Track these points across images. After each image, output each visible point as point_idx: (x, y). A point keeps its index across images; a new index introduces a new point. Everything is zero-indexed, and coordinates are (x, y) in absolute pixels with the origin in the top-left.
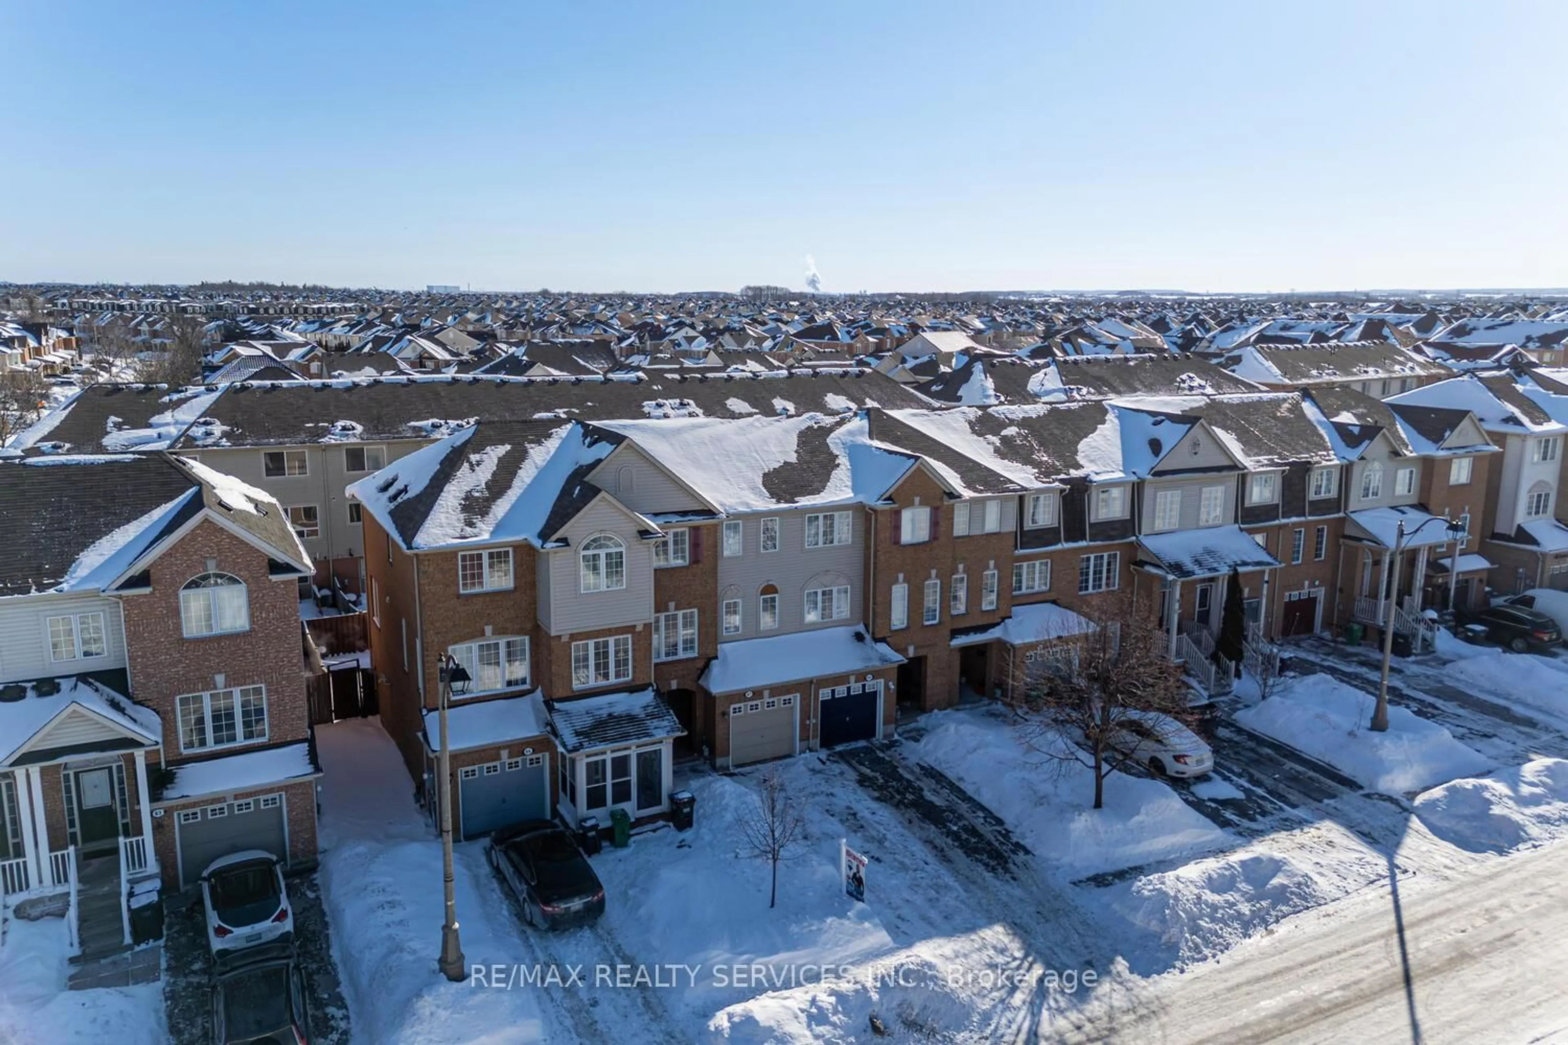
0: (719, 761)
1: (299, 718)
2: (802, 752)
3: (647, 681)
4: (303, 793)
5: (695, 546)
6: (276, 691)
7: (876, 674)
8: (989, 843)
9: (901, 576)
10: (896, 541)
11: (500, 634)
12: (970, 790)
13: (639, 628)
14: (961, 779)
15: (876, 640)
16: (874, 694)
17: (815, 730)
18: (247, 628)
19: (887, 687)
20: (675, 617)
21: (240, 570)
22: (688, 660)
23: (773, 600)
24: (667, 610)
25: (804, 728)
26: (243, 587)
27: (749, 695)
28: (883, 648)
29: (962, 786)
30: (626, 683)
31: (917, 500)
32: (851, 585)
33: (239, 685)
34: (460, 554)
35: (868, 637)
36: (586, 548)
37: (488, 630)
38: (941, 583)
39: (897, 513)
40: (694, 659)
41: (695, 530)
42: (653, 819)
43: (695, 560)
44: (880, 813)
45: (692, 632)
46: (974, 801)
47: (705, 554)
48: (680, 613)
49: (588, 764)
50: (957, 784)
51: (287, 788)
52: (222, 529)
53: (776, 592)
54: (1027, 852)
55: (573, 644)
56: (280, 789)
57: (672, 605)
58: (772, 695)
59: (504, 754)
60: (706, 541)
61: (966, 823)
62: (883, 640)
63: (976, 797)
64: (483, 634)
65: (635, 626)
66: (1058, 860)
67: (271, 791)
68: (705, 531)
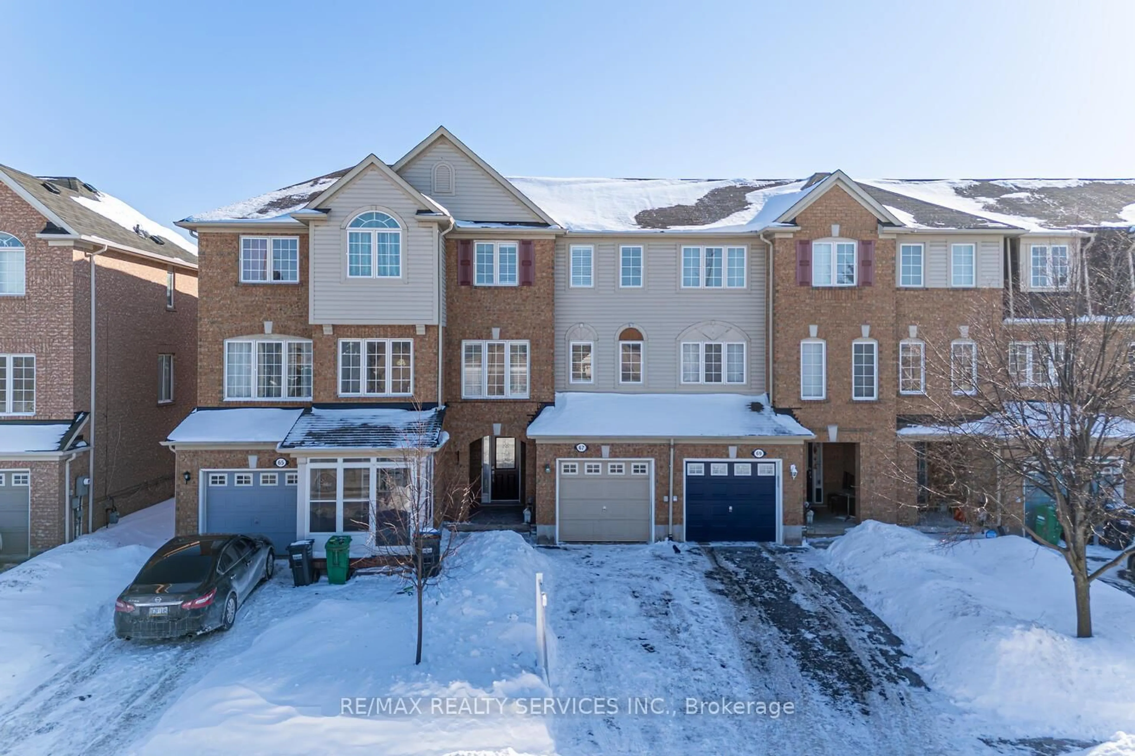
0: (541, 529)
1: (67, 397)
2: (659, 539)
3: (430, 399)
4: (47, 474)
5: (526, 263)
6: (45, 364)
7: (770, 451)
8: (856, 662)
9: (814, 329)
10: (805, 281)
11: (280, 333)
12: (869, 601)
13: (421, 331)
14: (862, 588)
15: (778, 411)
16: (772, 480)
17: (677, 512)
18: (24, 293)
19: (787, 471)
20: (501, 347)
21: (20, 231)
22: (515, 401)
23: (637, 348)
24: (489, 337)
25: (661, 506)
26: (23, 250)
27: (582, 448)
28: (786, 421)
29: (861, 596)
30: (405, 398)
31: (836, 229)
32: (749, 341)
33: (13, 352)
34: (243, 238)
35: (768, 408)
36: (356, 224)
37: (268, 326)
38: (880, 345)
39: (805, 246)
40: (523, 401)
41: (526, 245)
42: (393, 560)
43: (526, 281)
44: (707, 604)
45: (523, 370)
46: (870, 613)
47: (538, 275)
48: (508, 344)
49: (314, 471)
50: (855, 593)
51: (32, 465)
52: (6, 187)
53: (641, 338)
54: (917, 681)
55: (341, 341)
56: (25, 464)
57: (496, 332)
58: (613, 454)
59: (253, 460)
60: (539, 259)
61: (834, 634)
62: (788, 412)
63: (875, 611)
64: (261, 330)
65: (414, 327)
66: (968, 700)
67: (16, 464)
68: (538, 248)
